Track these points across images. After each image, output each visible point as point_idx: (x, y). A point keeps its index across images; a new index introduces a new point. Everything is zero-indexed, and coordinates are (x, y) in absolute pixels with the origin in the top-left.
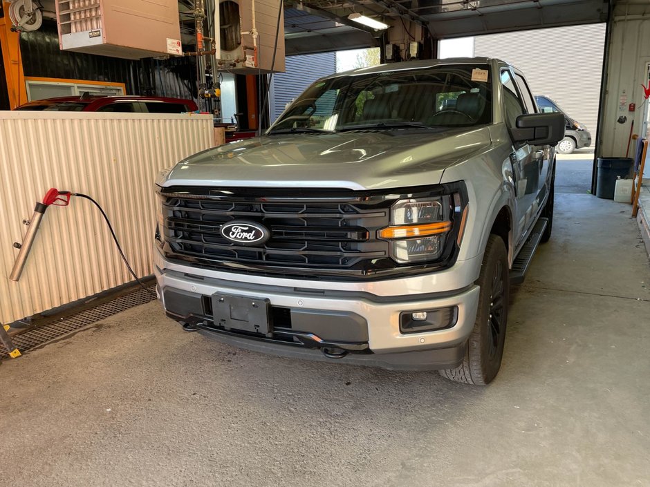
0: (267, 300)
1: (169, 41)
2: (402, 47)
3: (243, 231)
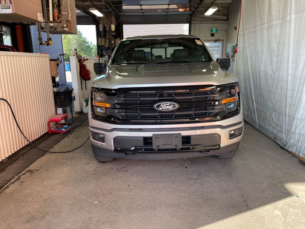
0: (180, 134)
1: (39, 14)
2: (106, 26)
3: (166, 106)
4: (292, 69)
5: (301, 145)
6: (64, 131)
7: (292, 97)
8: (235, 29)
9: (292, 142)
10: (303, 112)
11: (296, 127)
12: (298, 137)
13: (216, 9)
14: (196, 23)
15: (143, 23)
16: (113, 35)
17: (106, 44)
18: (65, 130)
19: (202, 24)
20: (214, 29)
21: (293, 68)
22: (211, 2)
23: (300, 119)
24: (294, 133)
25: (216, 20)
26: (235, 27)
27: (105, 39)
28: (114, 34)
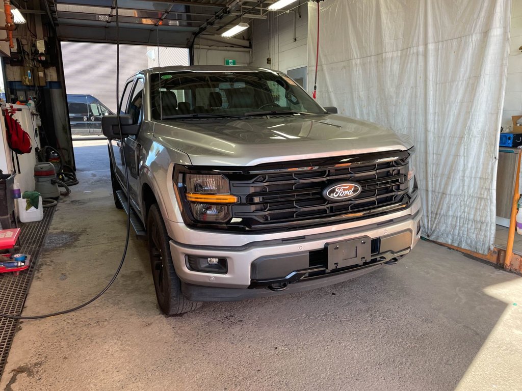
0: (367, 237)
2: (24, 42)
3: (344, 191)
4: (435, 124)
5: (461, 232)
6: (21, 266)
7: (438, 165)
8: (268, 63)
9: (443, 228)
10: (460, 184)
11: (449, 207)
12: (452, 221)
13: (246, 28)
14: (202, 48)
15: (104, 41)
16: (41, 61)
17: (25, 78)
18: (23, 264)
19: (210, 51)
20: (230, 61)
21: (436, 122)
22: (237, 16)
23: (455, 195)
24: (446, 216)
25: (233, 46)
26: (268, 59)
27: (22, 67)
28: (43, 58)
